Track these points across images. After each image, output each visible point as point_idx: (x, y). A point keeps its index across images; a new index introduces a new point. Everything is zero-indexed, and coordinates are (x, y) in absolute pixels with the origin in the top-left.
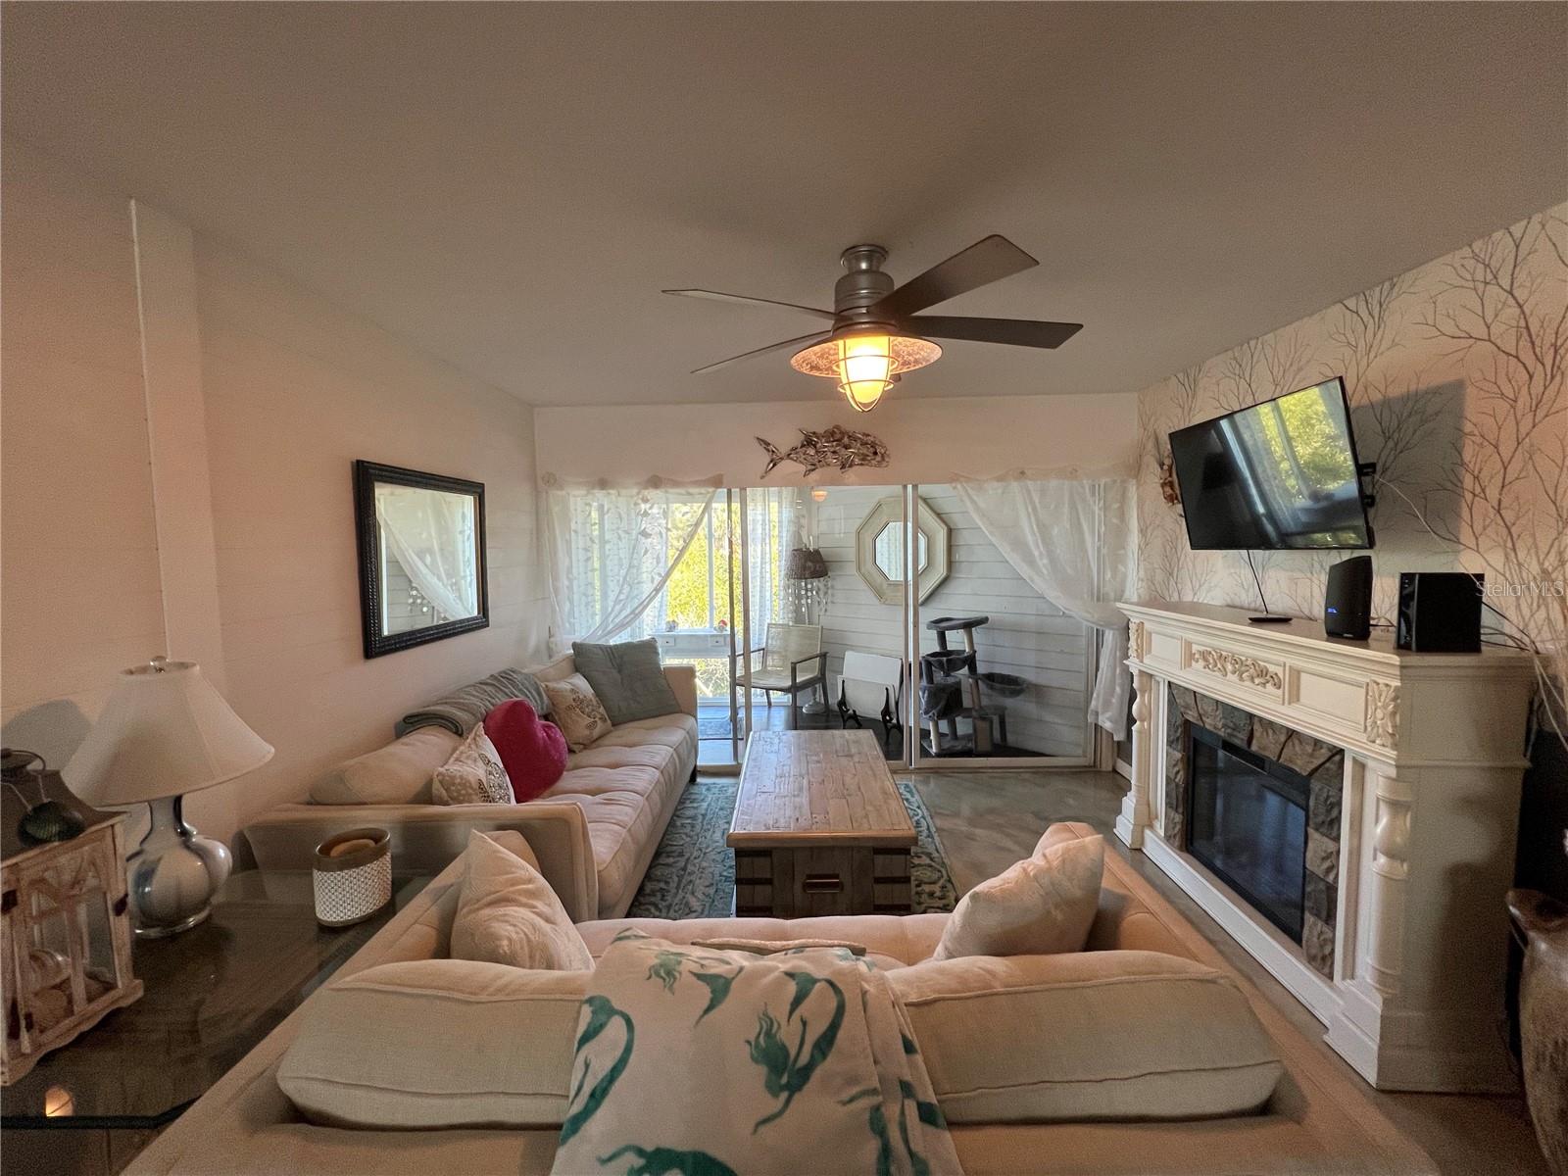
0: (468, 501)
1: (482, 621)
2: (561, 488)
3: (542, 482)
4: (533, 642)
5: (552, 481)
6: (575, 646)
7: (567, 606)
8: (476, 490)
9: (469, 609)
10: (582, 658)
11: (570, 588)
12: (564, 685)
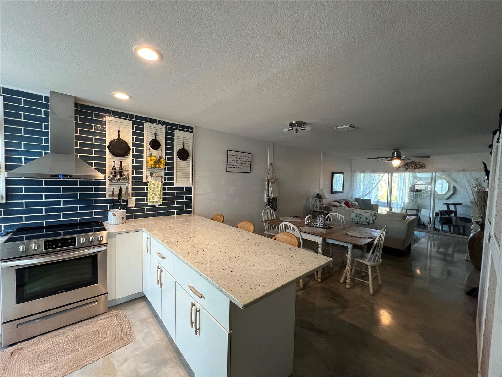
0: (342, 175)
1: (343, 192)
2: (356, 172)
3: (353, 171)
4: (349, 197)
5: (355, 171)
6: (356, 198)
7: (355, 192)
8: (343, 174)
9: (341, 190)
10: (357, 200)
11: (356, 189)
12: (354, 203)
